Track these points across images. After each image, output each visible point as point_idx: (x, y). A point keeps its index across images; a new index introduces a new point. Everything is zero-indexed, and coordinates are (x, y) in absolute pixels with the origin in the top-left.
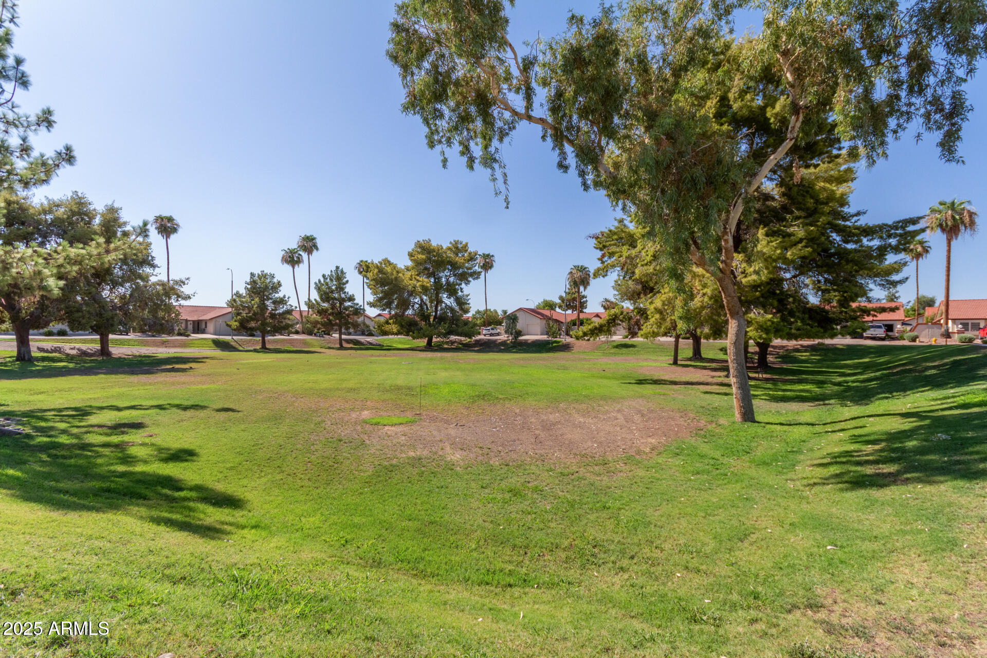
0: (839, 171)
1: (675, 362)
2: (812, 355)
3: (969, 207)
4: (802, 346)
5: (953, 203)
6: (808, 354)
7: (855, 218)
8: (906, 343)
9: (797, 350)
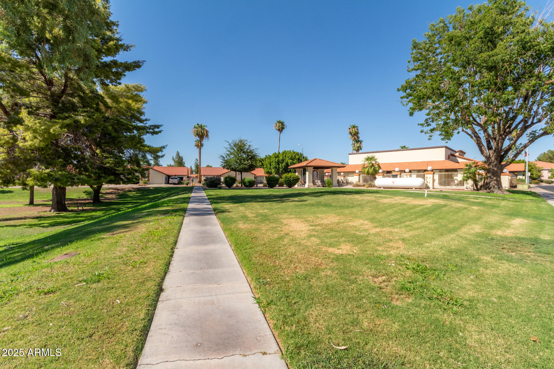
0: (132, 94)
1: (31, 203)
2: (136, 193)
3: (206, 128)
4: (133, 188)
5: (201, 125)
6: (135, 193)
7: (145, 122)
8: (185, 186)
9: (130, 191)
